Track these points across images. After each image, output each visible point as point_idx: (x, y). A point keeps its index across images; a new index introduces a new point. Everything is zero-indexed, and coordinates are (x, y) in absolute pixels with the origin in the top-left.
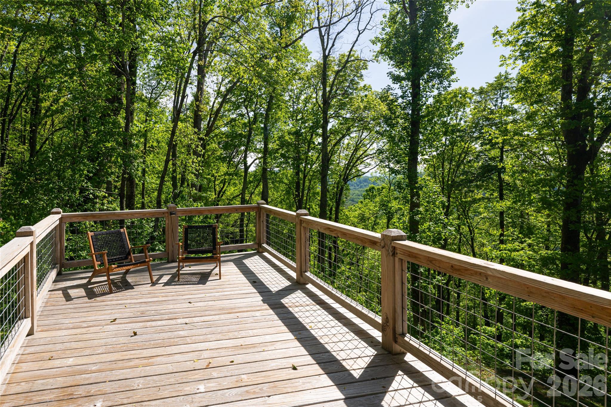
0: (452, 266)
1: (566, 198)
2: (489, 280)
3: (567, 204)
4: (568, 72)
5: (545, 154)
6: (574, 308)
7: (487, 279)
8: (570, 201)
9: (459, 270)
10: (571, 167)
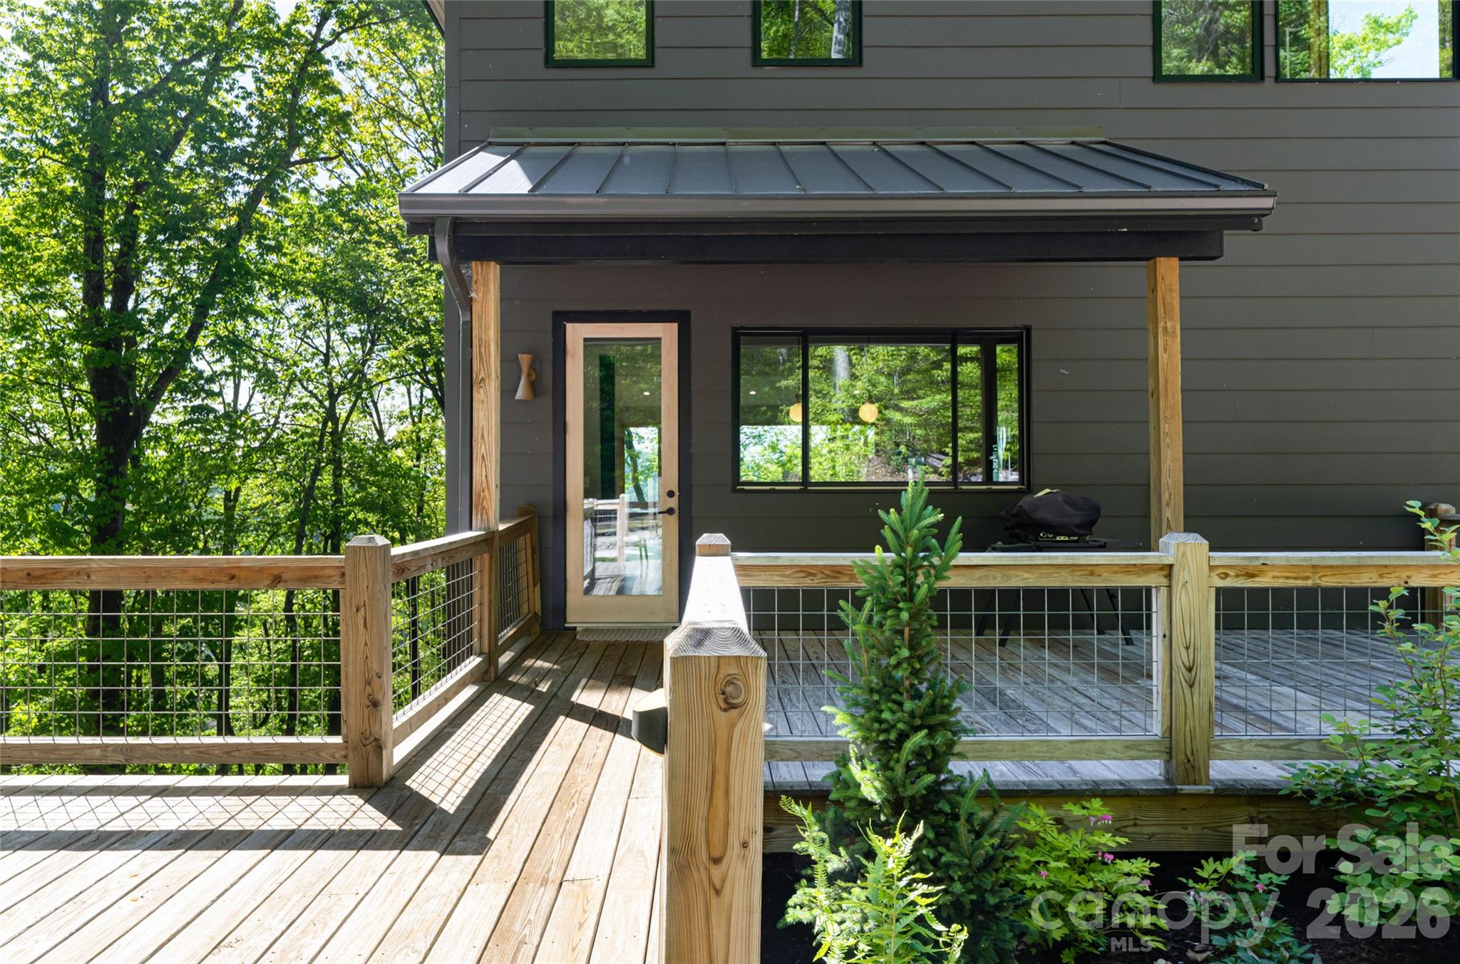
0: (29, 574)
1: (96, 518)
2: (92, 577)
3: (99, 528)
4: (95, 244)
5: (34, 419)
6: (196, 580)
7: (89, 576)
8: (105, 521)
9: (42, 577)
10: (103, 449)
